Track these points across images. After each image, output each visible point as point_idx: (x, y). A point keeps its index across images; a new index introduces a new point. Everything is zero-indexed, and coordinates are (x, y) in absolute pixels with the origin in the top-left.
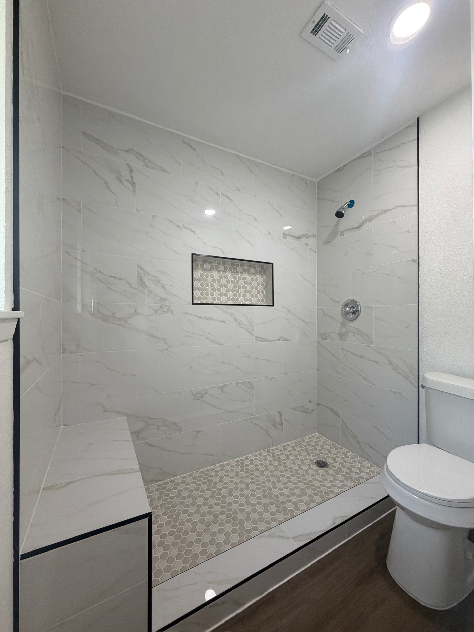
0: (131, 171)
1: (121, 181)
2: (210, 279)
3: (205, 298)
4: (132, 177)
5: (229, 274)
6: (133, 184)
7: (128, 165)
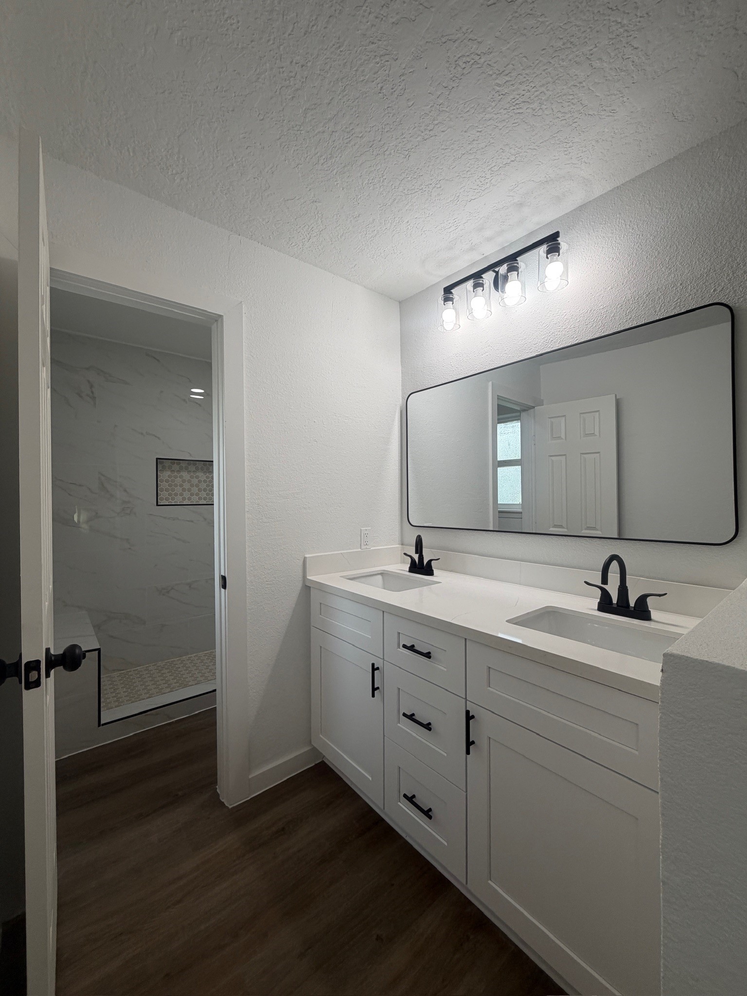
0: (92, 386)
1: (81, 397)
2: (178, 481)
3: (173, 499)
4: (92, 392)
5: (200, 474)
6: (94, 398)
7: (89, 381)
